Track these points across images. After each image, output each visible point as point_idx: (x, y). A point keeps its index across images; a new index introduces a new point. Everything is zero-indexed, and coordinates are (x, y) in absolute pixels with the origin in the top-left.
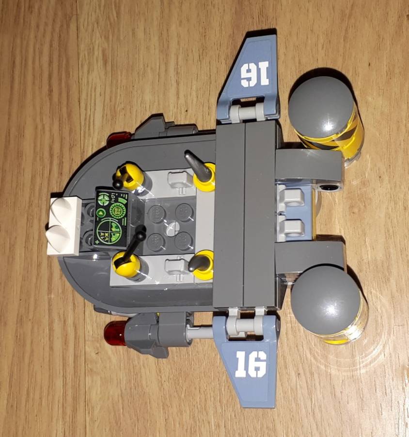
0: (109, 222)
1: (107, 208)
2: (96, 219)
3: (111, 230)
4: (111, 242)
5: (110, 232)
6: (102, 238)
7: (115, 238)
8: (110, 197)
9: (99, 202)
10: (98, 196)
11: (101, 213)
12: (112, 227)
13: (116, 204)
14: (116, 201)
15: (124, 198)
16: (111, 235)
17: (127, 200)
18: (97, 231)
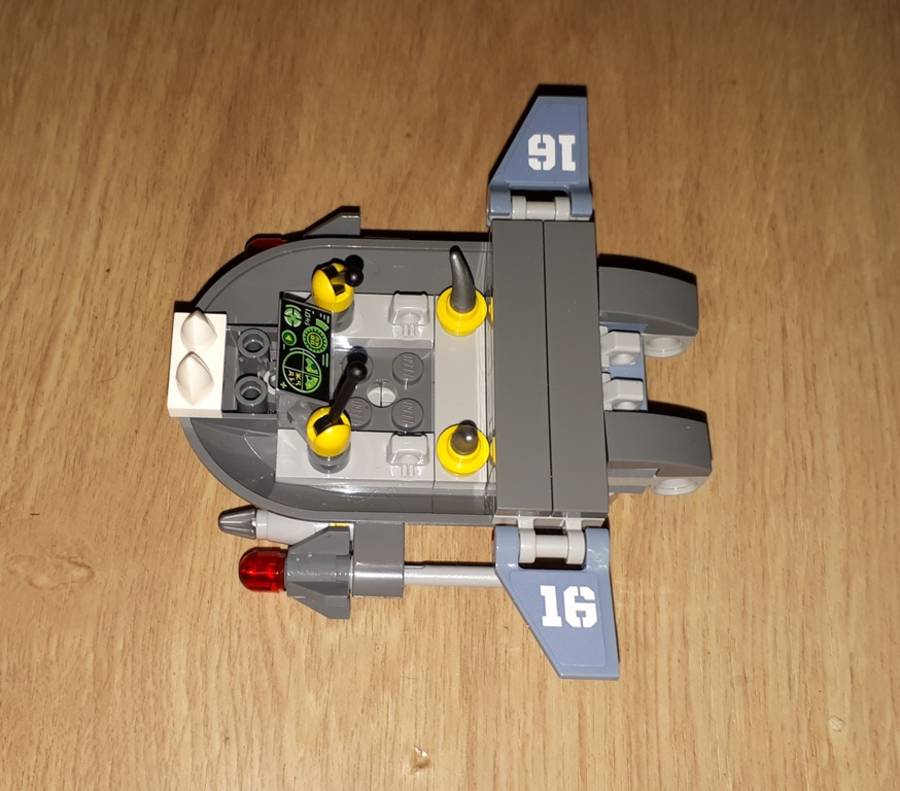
0: (301, 355)
1: (299, 331)
2: (281, 347)
3: (305, 370)
4: (305, 389)
5: (303, 372)
6: (291, 379)
7: (313, 384)
8: (302, 314)
9: (286, 318)
10: (284, 309)
11: (290, 337)
12: (306, 365)
13: (312, 328)
14: (313, 323)
15: (325, 322)
16: (305, 379)
17: (329, 325)
18: (284, 366)
